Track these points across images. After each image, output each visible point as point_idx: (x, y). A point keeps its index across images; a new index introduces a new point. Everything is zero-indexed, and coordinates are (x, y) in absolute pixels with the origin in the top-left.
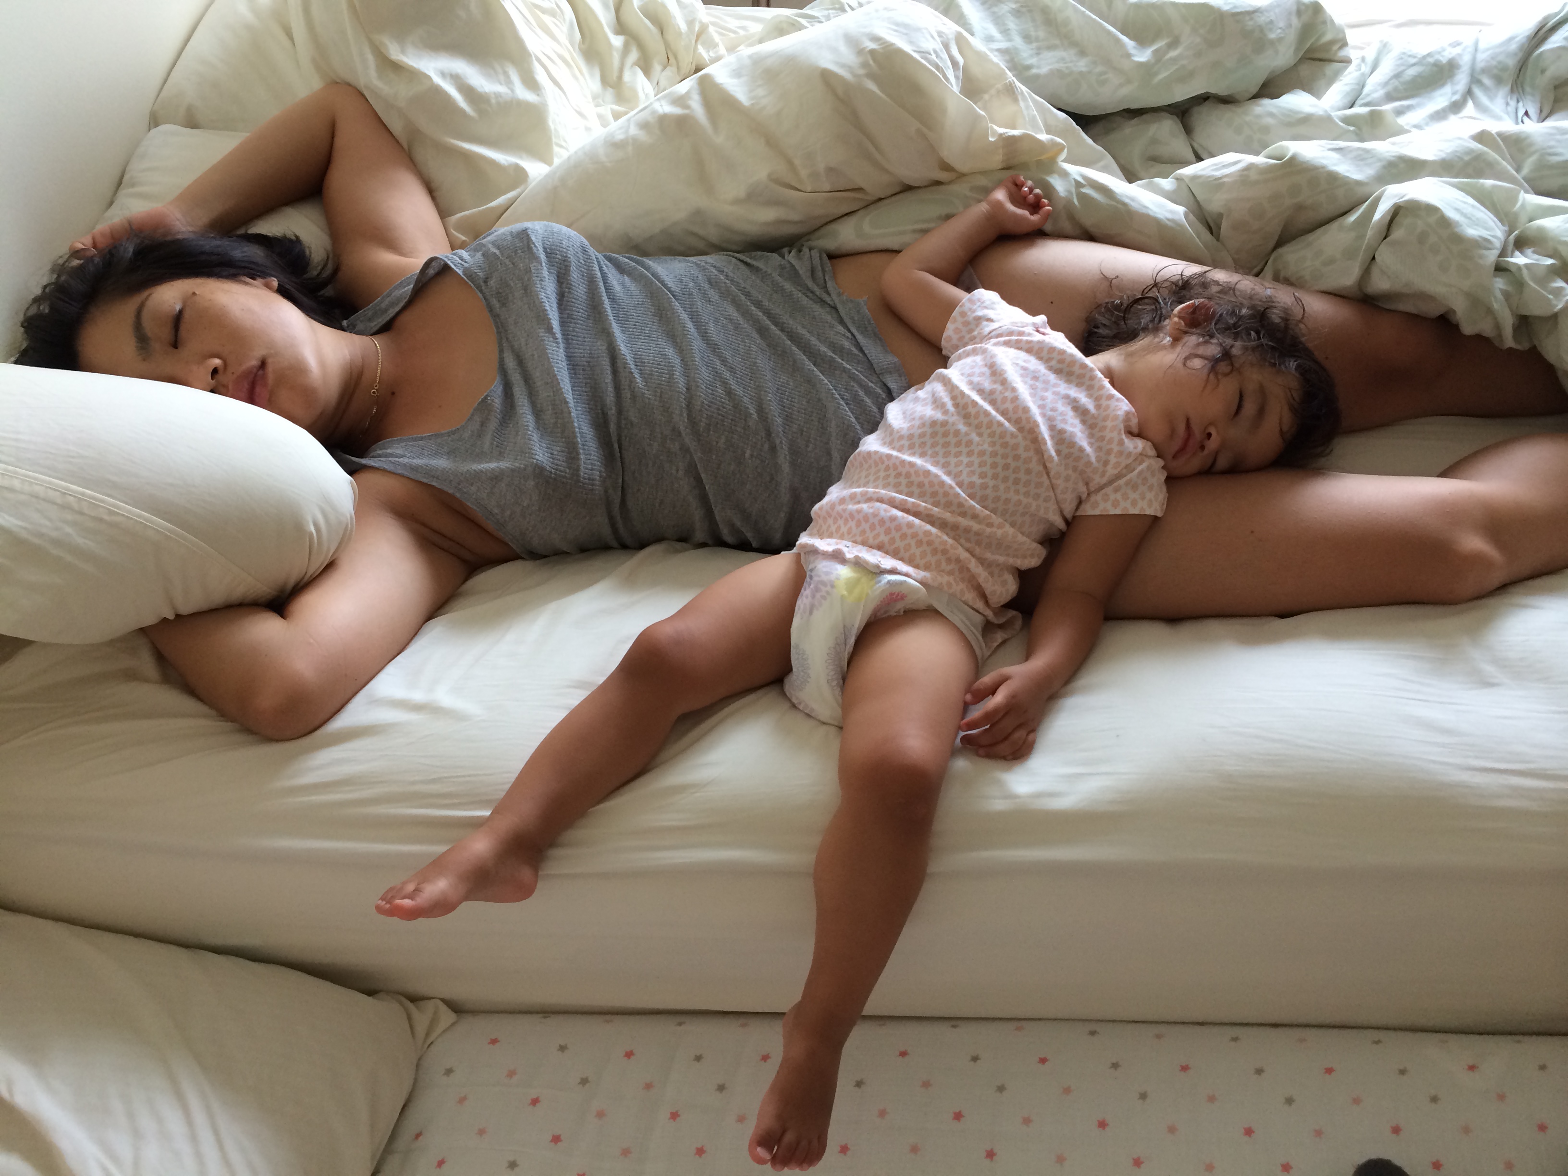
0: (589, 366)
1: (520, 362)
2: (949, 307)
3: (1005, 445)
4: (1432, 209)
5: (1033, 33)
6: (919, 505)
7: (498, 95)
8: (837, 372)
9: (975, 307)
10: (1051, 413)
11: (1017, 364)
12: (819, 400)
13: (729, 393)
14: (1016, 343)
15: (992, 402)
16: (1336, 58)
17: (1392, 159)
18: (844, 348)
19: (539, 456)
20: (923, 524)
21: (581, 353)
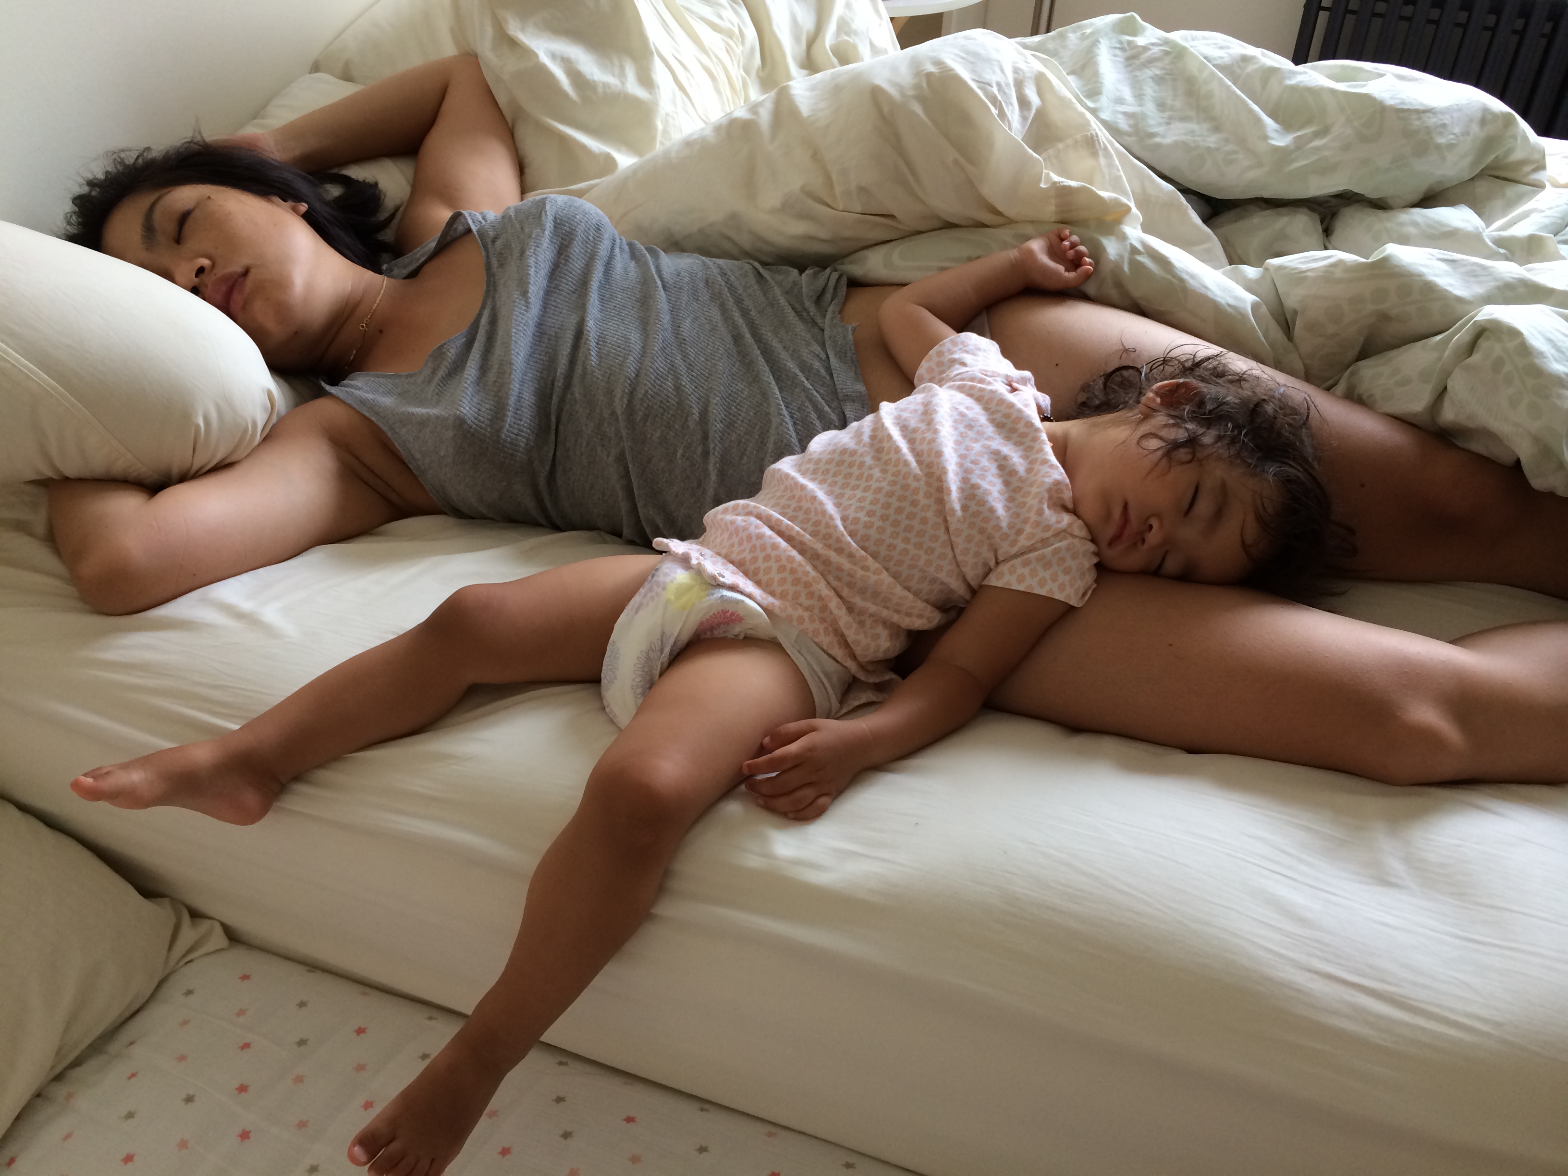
0: (556, 336)
1: (493, 321)
2: (931, 342)
3: (905, 487)
4: (1514, 333)
5: (1169, 102)
6: (792, 528)
7: (606, 85)
8: (797, 390)
9: (956, 349)
10: (970, 465)
11: (957, 409)
12: (768, 414)
13: (678, 388)
14: (969, 389)
15: (911, 442)
16: (1525, 180)
17: (1511, 280)
18: (812, 368)
19: (465, 408)
20: (790, 548)
21: (553, 323)
